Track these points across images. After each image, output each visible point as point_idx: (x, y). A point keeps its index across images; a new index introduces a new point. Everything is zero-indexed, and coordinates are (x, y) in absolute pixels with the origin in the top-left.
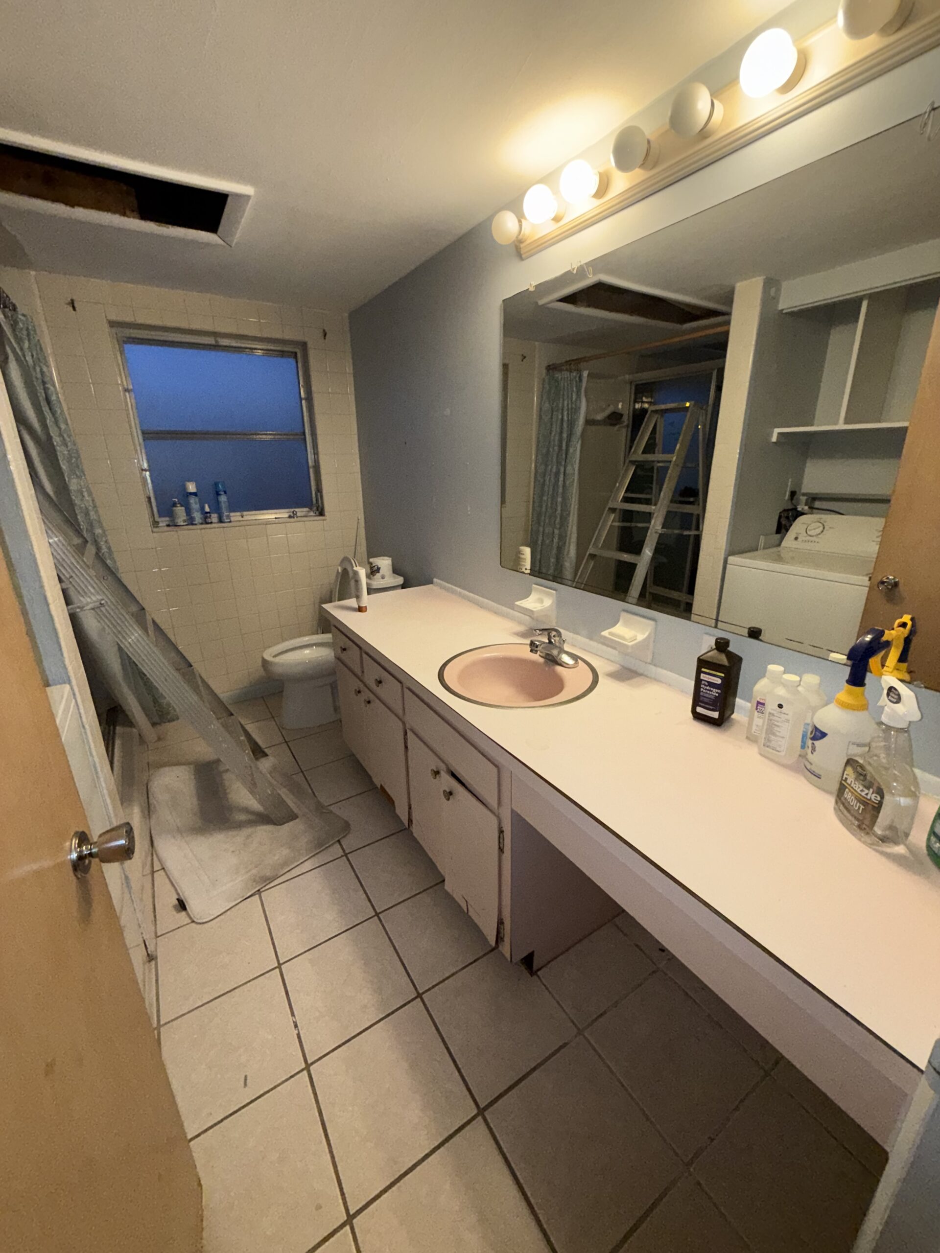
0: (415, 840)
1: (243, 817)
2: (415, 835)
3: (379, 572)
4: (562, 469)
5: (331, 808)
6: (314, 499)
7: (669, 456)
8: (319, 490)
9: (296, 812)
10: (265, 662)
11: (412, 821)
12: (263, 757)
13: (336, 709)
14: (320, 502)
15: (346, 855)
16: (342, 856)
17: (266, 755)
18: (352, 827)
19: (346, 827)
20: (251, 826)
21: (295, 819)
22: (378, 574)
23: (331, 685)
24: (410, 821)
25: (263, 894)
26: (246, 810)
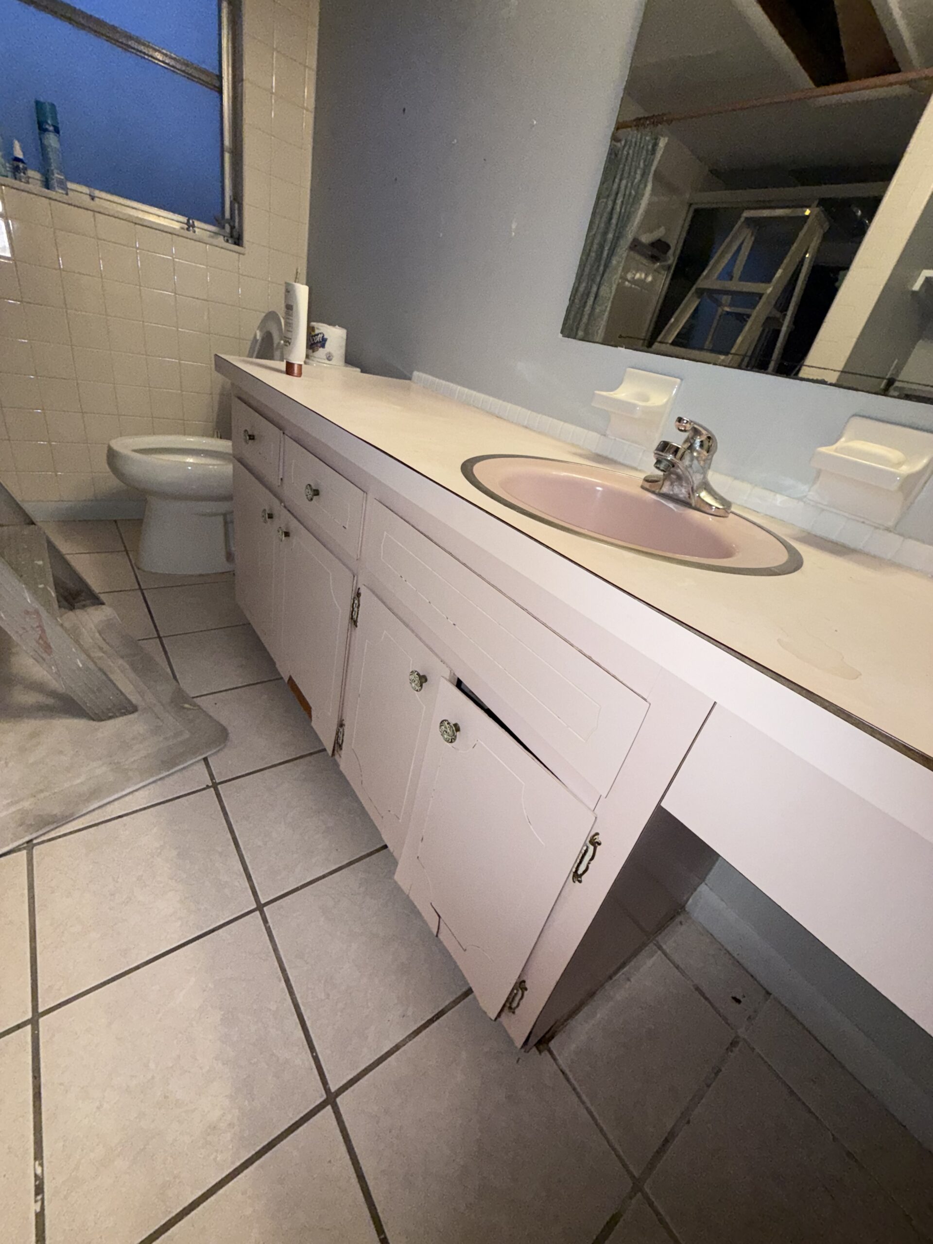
0: (341, 774)
1: (30, 698)
2: (342, 767)
3: (323, 346)
4: (595, 289)
5: (197, 700)
6: (227, 215)
7: (763, 285)
8: (237, 198)
9: (134, 701)
10: (112, 456)
11: (340, 747)
12: (93, 604)
13: (230, 557)
14: (237, 220)
15: (215, 786)
16: (208, 787)
17: (103, 604)
18: (231, 736)
19: (221, 736)
20: (44, 717)
21: (133, 712)
22: (321, 349)
23: (225, 515)
24: (338, 745)
25: (36, 851)
26: (39, 687)
